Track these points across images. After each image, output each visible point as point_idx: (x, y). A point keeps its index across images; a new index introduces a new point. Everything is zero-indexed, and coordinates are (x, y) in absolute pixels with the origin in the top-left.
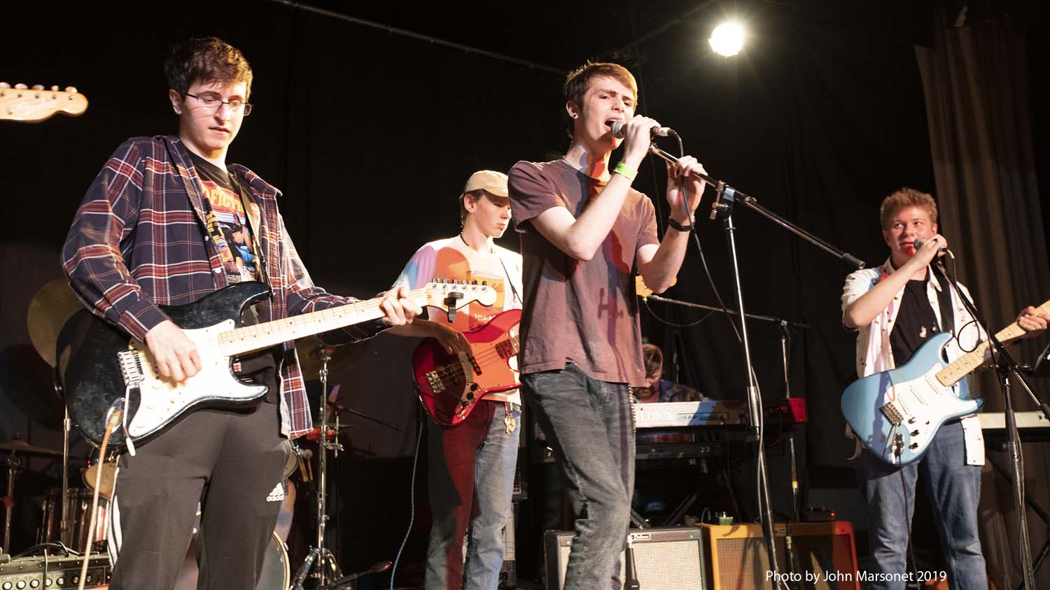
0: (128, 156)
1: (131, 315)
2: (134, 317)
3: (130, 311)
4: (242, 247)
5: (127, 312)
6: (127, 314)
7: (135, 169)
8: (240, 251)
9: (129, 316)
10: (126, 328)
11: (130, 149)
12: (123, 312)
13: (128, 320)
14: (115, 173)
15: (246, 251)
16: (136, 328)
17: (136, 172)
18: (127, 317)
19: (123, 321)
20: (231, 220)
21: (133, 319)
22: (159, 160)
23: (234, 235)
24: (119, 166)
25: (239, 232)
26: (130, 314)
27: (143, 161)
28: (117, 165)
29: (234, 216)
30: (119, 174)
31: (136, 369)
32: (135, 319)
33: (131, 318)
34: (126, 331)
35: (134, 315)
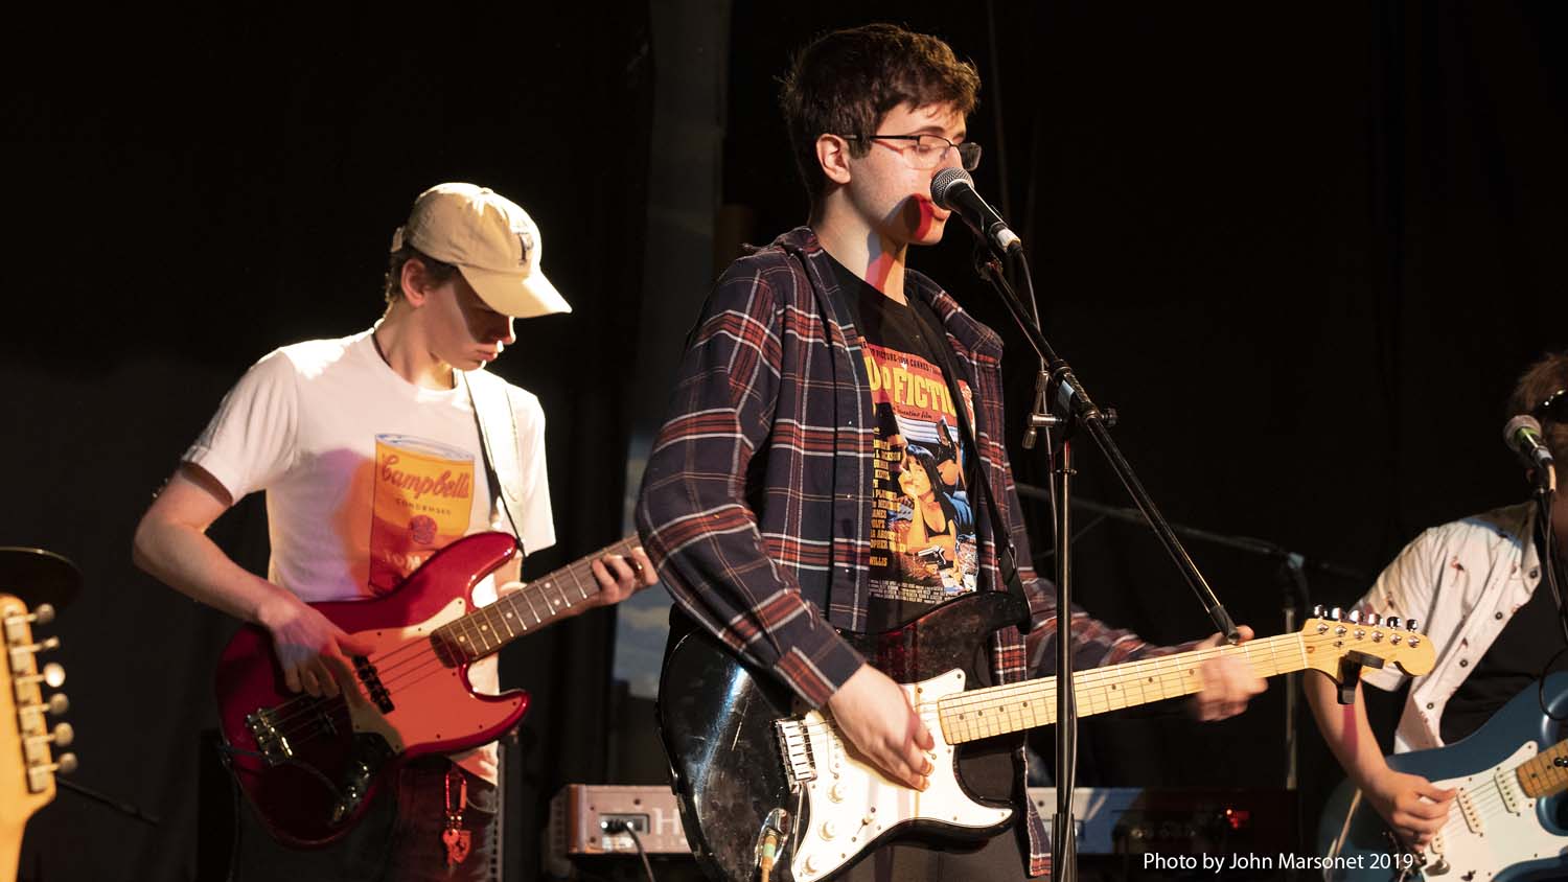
0: (753, 305)
1: (804, 658)
2: (808, 662)
3: (801, 649)
4: (956, 493)
5: (795, 649)
6: (796, 655)
7: (767, 331)
8: (953, 501)
9: (799, 658)
10: (790, 681)
11: (755, 288)
12: (788, 649)
13: (796, 665)
14: (735, 341)
15: (963, 501)
16: (810, 682)
17: (769, 336)
18: (794, 659)
19: (786, 667)
20: (931, 434)
21: (807, 667)
22: (803, 310)
23: (940, 468)
24: (740, 325)
25: (950, 461)
26: (801, 654)
27: (779, 312)
28: (736, 325)
29: (937, 427)
30: (742, 344)
31: (804, 758)
32: (812, 666)
33: (804, 663)
34: (789, 685)
35: (809, 657)
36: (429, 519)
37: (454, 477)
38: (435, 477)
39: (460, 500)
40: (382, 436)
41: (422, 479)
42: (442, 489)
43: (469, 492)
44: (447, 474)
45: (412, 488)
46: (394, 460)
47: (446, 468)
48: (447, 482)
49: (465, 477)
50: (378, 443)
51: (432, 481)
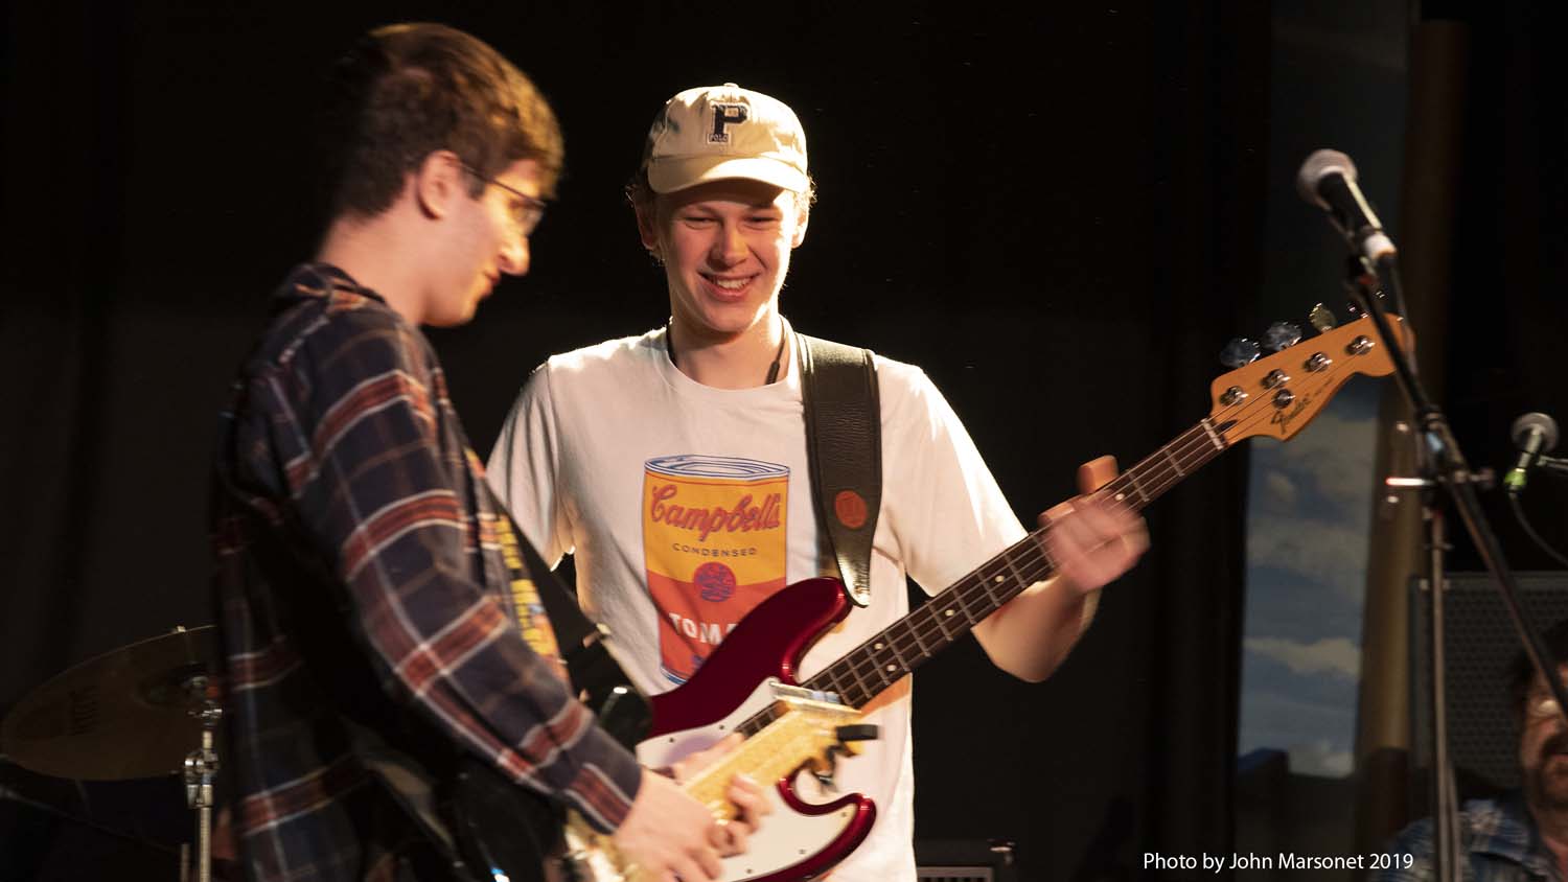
1: (599, 773)
2: (603, 778)
5: (588, 765)
6: (589, 772)
9: (594, 775)
10: (585, 803)
13: (590, 783)
16: (608, 801)
18: (589, 777)
19: (580, 788)
21: (602, 783)
26: (595, 770)
32: (607, 781)
33: (599, 779)
35: (605, 772)
36: (723, 567)
37: (758, 502)
38: (730, 508)
39: (767, 530)
40: (654, 463)
41: (711, 511)
42: (740, 522)
43: (781, 519)
44: (747, 500)
45: (696, 527)
46: (670, 492)
47: (745, 491)
48: (747, 509)
49: (775, 500)
50: (648, 472)
51: (726, 513)
